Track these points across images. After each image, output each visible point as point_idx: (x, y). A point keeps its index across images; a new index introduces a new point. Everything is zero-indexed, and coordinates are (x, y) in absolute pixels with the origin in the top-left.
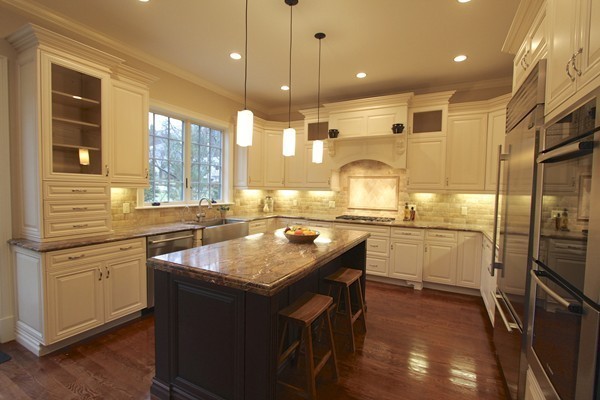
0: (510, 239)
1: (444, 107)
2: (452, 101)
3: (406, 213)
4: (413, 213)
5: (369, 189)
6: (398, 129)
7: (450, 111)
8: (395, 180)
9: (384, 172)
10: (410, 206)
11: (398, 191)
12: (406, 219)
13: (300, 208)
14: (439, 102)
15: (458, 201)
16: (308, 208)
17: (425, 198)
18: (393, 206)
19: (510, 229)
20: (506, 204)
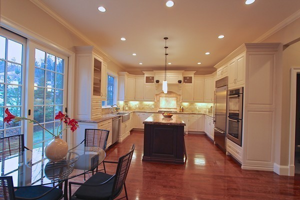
0: (217, 116)
1: (193, 76)
2: (195, 74)
3: (180, 109)
4: (183, 109)
5: (167, 101)
6: (180, 82)
7: (194, 77)
8: (176, 98)
9: (172, 95)
10: (182, 107)
11: (177, 102)
12: (180, 111)
13: (140, 108)
14: (191, 74)
15: (196, 105)
16: (143, 108)
17: (186, 104)
18: (175, 107)
19: (217, 114)
20: (216, 106)
